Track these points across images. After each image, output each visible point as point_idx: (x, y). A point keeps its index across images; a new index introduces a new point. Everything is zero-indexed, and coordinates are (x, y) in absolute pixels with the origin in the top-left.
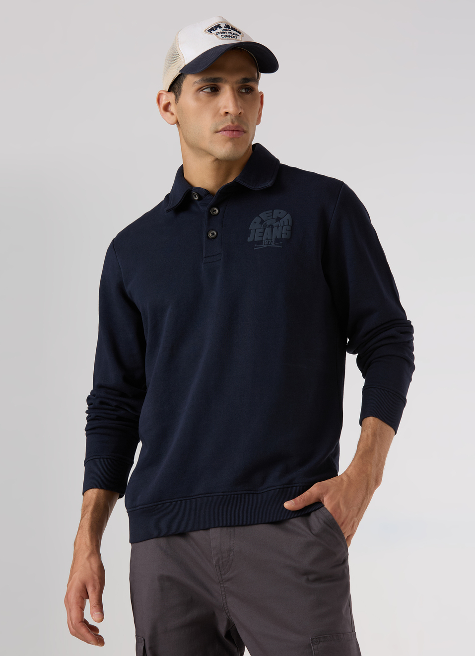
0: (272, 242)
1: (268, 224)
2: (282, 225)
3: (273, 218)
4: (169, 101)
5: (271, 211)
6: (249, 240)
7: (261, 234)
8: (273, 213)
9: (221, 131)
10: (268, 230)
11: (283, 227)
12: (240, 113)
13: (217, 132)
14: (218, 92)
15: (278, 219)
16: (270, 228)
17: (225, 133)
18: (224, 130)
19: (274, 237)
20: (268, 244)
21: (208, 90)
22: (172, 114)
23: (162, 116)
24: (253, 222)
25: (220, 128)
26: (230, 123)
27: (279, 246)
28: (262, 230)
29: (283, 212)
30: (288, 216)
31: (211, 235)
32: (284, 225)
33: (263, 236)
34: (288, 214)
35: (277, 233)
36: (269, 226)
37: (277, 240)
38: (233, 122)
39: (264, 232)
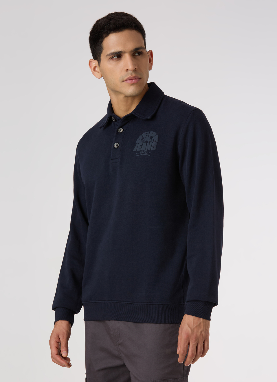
0: (145, 152)
1: (145, 140)
2: (152, 141)
3: (148, 137)
4: (95, 65)
5: (149, 132)
6: (134, 150)
7: (141, 147)
8: (149, 133)
9: (125, 81)
10: (145, 144)
11: (152, 142)
12: (135, 69)
13: (124, 81)
14: (121, 58)
15: (151, 137)
16: (146, 143)
17: (128, 81)
18: (127, 80)
19: (147, 149)
20: (143, 153)
21: (116, 58)
22: (99, 72)
23: (93, 73)
24: (138, 139)
25: (125, 79)
26: (130, 76)
27: (148, 155)
28: (141, 144)
29: (155, 133)
30: (157, 137)
31: (115, 145)
32: (153, 142)
33: (141, 148)
34: (157, 135)
35: (149, 147)
36: (145, 142)
37: (148, 151)
38: (131, 75)
39: (142, 146)
